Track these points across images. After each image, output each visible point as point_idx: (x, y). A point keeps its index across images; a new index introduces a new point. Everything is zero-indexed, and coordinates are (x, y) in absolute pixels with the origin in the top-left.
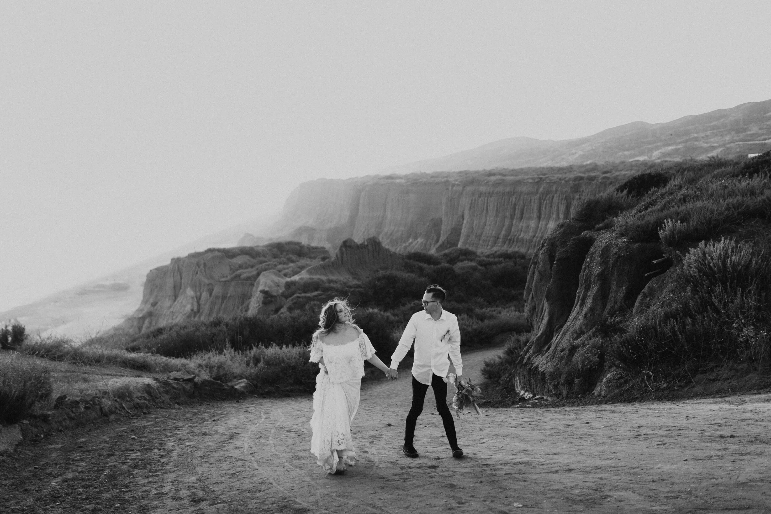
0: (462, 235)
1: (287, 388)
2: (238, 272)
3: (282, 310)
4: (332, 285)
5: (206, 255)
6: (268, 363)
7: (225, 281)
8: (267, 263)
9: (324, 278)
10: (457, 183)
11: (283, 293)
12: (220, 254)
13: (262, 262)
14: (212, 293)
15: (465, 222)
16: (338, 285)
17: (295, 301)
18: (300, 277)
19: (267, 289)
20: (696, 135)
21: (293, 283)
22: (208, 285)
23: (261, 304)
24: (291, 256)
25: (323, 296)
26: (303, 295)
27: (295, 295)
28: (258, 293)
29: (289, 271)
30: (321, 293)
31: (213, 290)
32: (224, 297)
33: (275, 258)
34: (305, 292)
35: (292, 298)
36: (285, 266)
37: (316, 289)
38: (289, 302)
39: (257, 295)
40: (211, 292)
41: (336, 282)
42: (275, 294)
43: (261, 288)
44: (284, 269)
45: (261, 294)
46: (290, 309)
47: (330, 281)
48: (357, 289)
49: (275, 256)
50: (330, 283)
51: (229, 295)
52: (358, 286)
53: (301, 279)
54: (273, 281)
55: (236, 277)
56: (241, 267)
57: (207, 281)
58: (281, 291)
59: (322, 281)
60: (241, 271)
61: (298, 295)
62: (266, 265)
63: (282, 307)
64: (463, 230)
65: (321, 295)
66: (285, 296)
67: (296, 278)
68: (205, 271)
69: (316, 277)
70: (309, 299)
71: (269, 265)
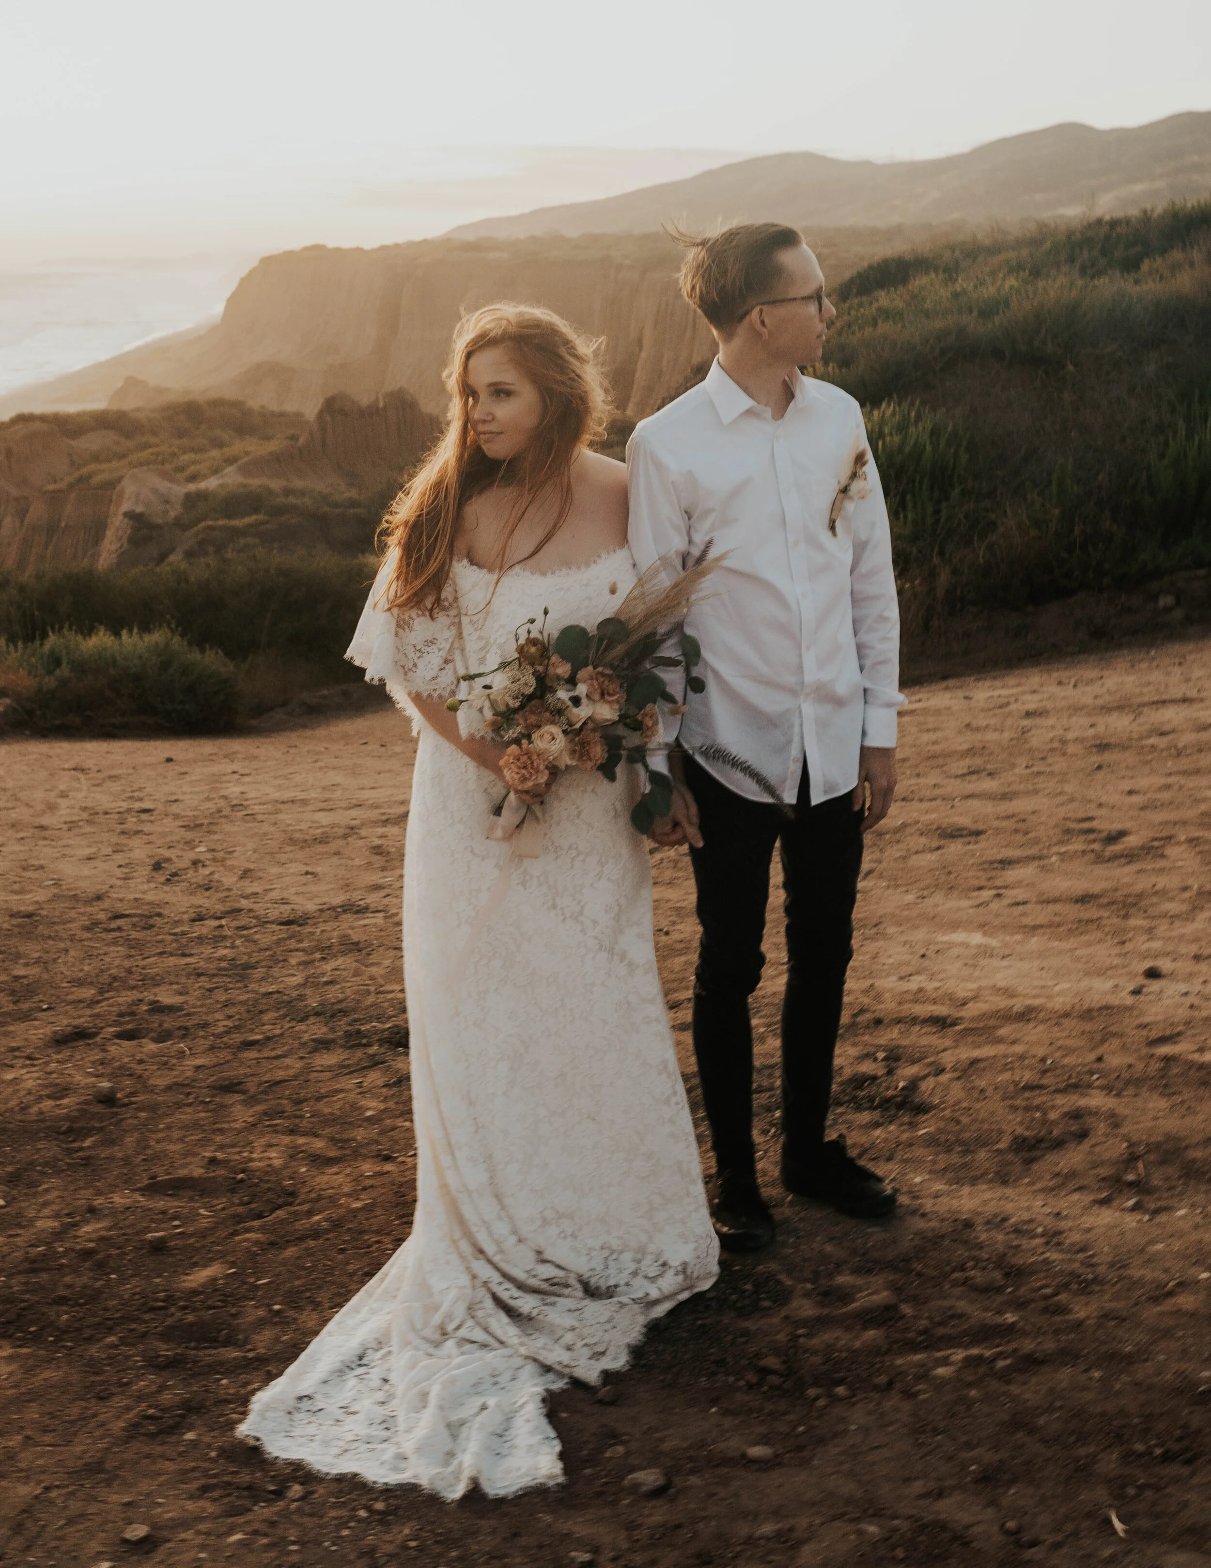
0: (635, 386)
1: (114, 721)
2: (85, 471)
3: (172, 558)
4: (292, 500)
5: (12, 429)
6: (81, 667)
7: (54, 491)
8: (154, 450)
9: (275, 484)
10: (627, 262)
11: (177, 519)
12: (44, 427)
13: (145, 446)
14: (25, 516)
15: (644, 354)
16: (306, 500)
17: (200, 537)
18: (221, 481)
19: (139, 509)
20: (1196, 158)
21: (202, 496)
22: (16, 500)
23: (125, 545)
24: (218, 432)
25: (268, 526)
26: (221, 522)
27: (203, 524)
28: (120, 517)
29: (202, 468)
30: (266, 518)
31: (27, 511)
32: (52, 529)
33: (180, 436)
34: (229, 517)
35: (195, 529)
36: (198, 457)
37: (255, 510)
38: (188, 540)
39: (117, 524)
40: (22, 514)
41: (303, 493)
42: (159, 521)
43: (125, 507)
44: (194, 463)
45: (126, 520)
46: (189, 555)
47: (287, 492)
48: (352, 511)
49: (181, 433)
50: (287, 497)
51: (63, 524)
52: (354, 504)
53: (221, 486)
54: (155, 491)
55: (80, 480)
56: (96, 458)
57: (14, 492)
58: (173, 514)
59: (270, 492)
60: (93, 467)
61: (210, 523)
62: (152, 454)
63: (172, 550)
64: (638, 375)
65: (267, 522)
66: (180, 524)
67: (211, 484)
68: (10, 467)
69: (255, 483)
70: (236, 532)
71: (158, 454)
